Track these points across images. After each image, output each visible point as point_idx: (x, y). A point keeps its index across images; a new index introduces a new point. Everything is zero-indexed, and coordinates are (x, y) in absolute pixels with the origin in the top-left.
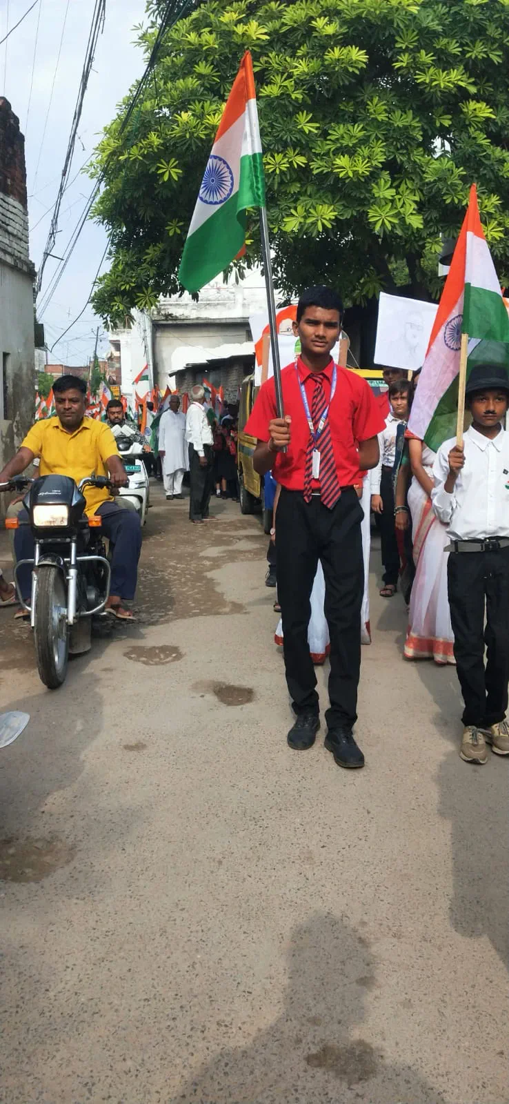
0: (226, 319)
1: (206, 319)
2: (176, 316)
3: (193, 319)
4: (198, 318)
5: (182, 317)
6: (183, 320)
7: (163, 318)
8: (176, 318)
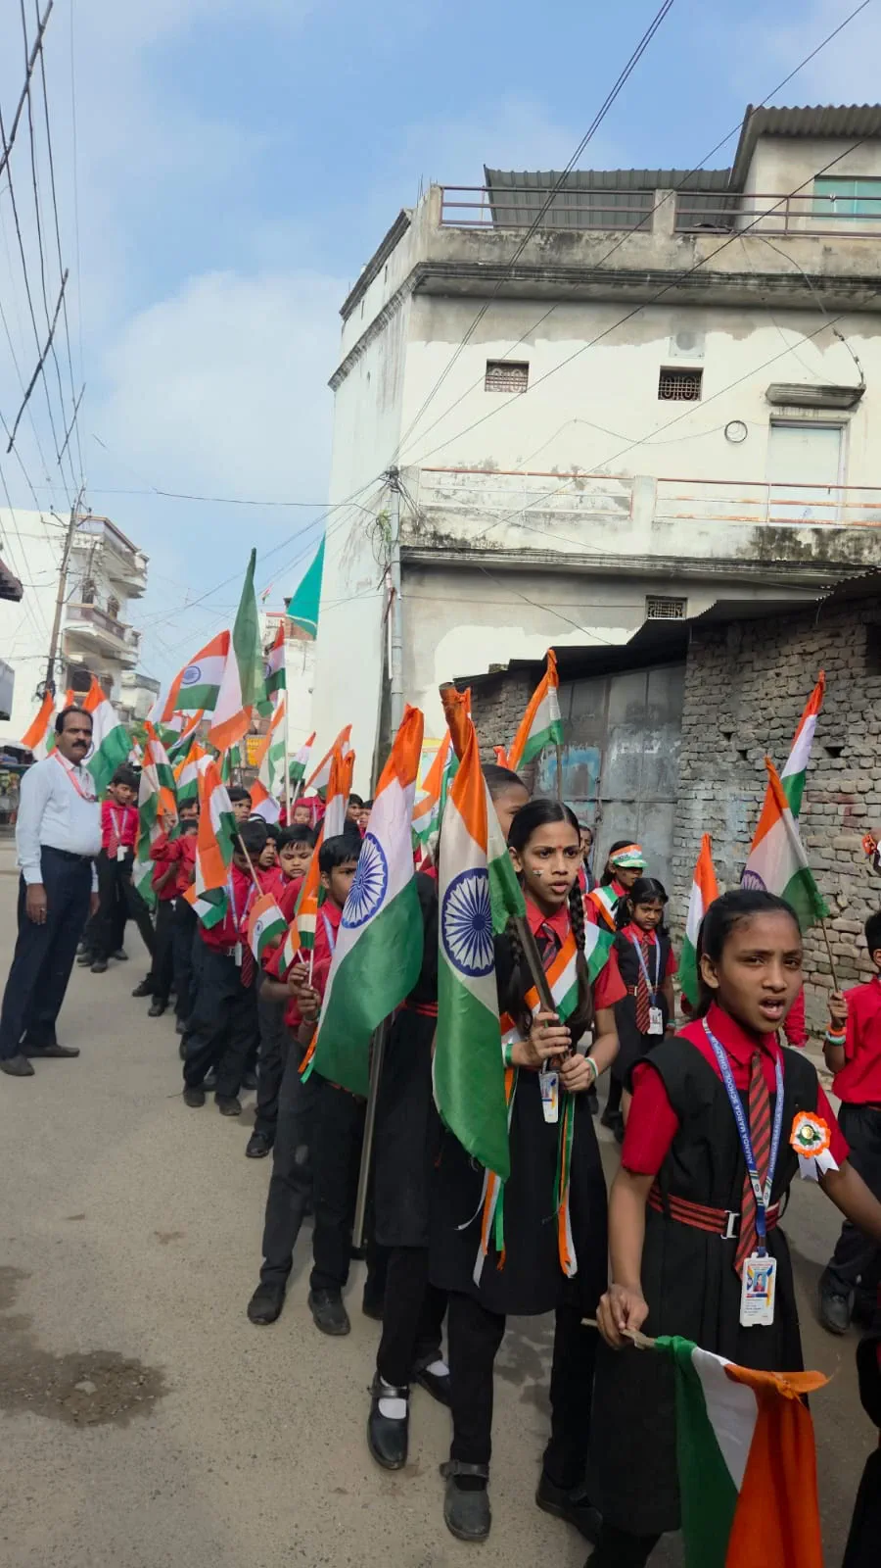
0: (602, 557)
1: (547, 552)
2: (464, 541)
3: (510, 552)
4: (523, 551)
5: (481, 546)
6: (483, 552)
7: (428, 543)
8: (463, 548)
